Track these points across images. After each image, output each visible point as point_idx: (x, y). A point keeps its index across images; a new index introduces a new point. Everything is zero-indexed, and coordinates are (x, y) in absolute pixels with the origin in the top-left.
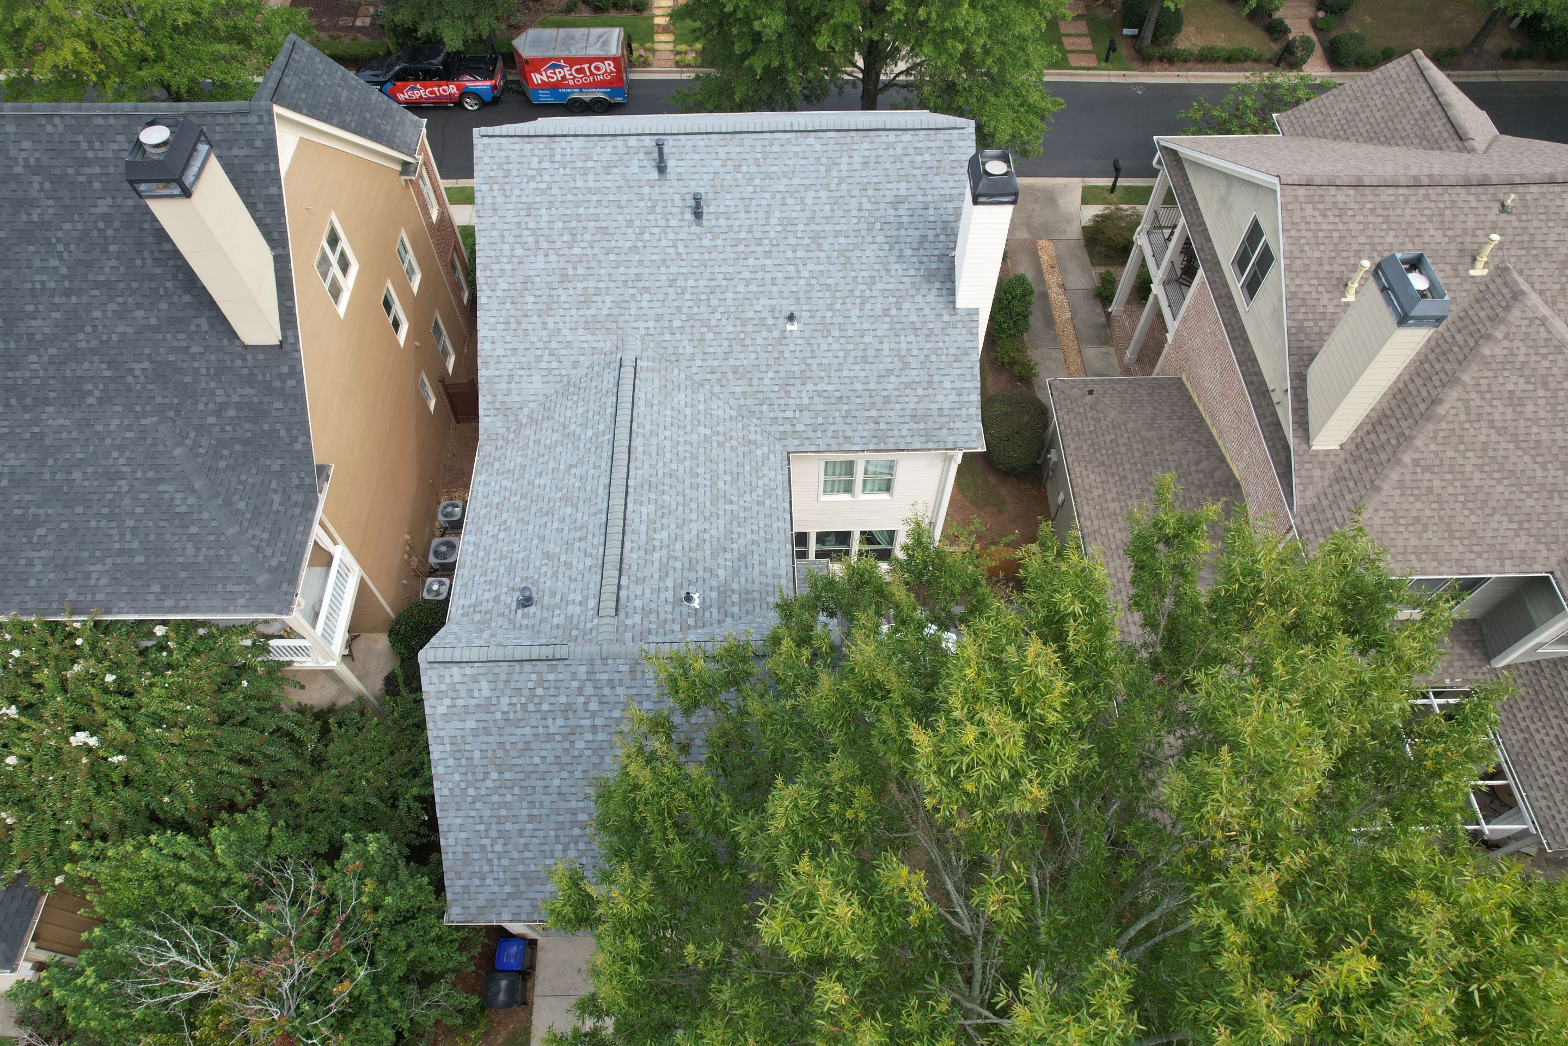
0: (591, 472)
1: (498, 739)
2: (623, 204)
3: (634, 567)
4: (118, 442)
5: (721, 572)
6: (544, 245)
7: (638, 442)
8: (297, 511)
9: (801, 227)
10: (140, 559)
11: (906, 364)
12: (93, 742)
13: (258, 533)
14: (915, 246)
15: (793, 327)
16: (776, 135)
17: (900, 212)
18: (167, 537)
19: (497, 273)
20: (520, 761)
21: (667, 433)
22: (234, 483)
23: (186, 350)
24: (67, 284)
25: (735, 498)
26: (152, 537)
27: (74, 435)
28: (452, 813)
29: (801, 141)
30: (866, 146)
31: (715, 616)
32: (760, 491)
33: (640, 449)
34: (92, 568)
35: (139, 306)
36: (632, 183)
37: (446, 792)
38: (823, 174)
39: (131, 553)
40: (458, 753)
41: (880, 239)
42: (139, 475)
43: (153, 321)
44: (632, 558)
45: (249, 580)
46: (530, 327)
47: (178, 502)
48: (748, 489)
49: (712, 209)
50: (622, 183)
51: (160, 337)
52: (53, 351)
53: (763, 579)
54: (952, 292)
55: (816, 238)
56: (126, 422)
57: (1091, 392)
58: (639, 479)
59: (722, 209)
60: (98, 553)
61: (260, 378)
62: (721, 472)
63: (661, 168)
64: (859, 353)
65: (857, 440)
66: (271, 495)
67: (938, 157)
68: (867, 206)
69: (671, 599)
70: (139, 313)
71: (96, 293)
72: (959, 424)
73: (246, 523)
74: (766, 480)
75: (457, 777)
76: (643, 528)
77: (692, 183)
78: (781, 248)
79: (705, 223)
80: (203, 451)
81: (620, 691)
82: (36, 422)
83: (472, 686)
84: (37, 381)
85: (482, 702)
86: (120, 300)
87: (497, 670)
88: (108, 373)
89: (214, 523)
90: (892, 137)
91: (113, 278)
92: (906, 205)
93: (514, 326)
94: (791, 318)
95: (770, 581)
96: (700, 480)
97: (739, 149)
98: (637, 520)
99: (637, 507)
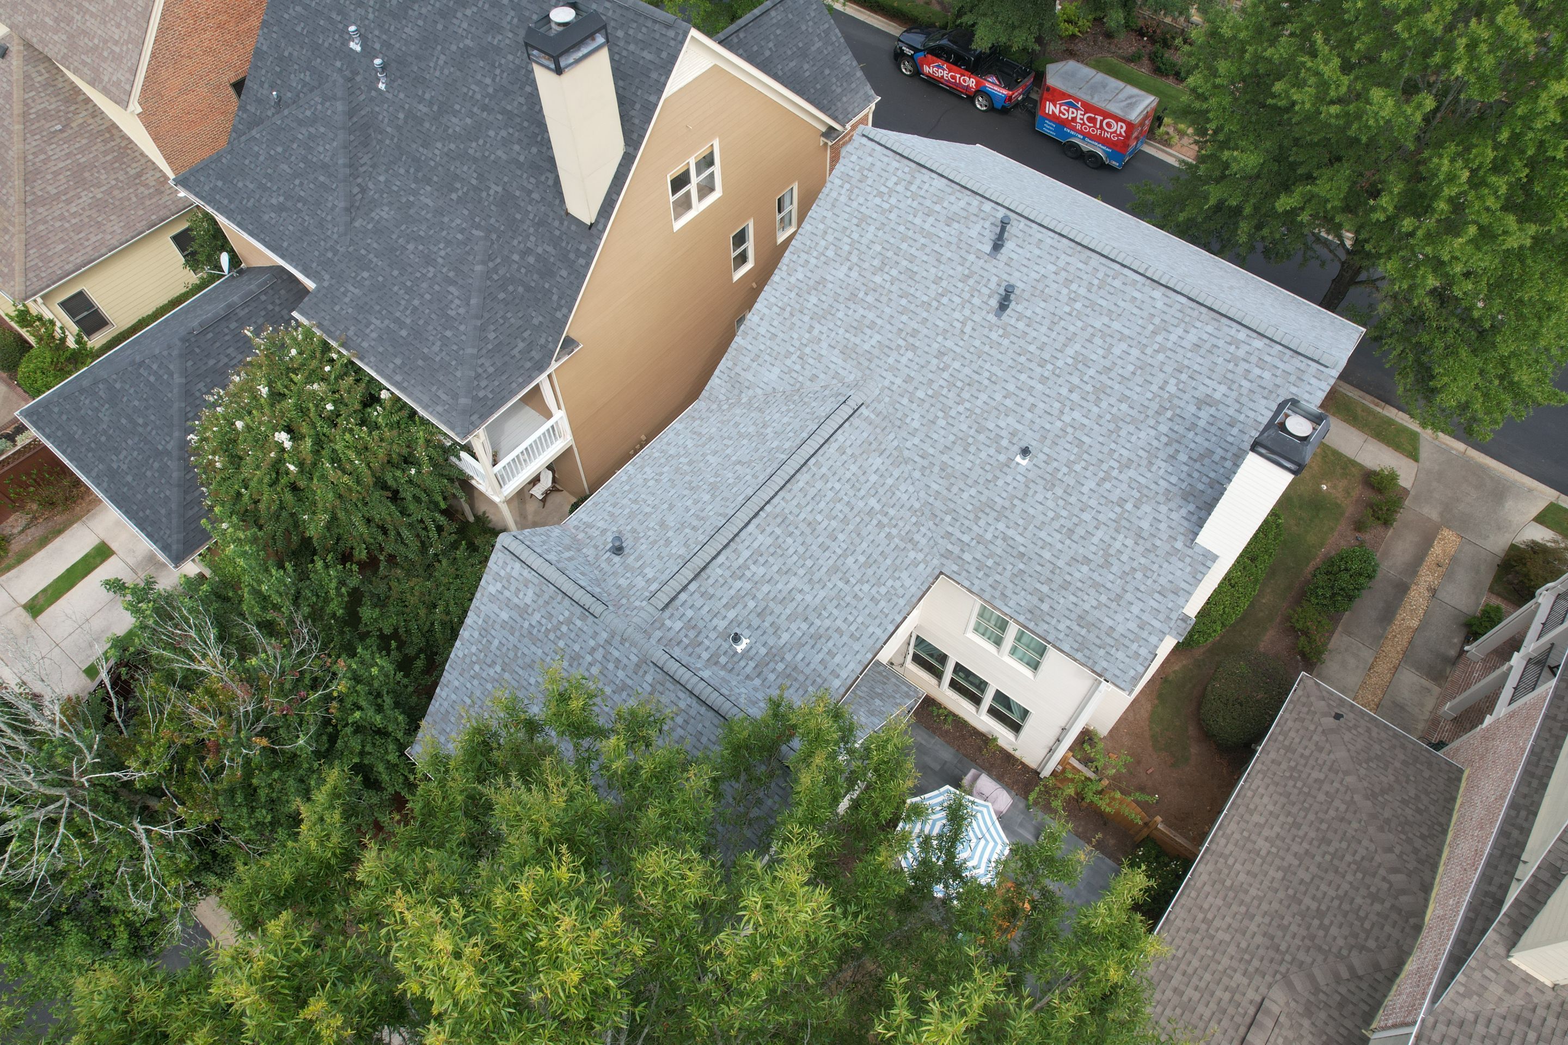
0: (748, 477)
1: (516, 643)
2: (944, 260)
3: (711, 581)
4: (449, 238)
5: (785, 637)
6: (854, 259)
7: (803, 477)
8: (528, 365)
9: (1091, 372)
10: (404, 333)
11: (1107, 564)
12: (288, 445)
13: (487, 364)
14: (1195, 455)
15: (1023, 462)
16: (1126, 271)
17: (1202, 414)
18: (430, 328)
19: (801, 261)
20: (521, 672)
21: (837, 486)
22: (499, 315)
23: (530, 192)
24: (487, 101)
25: (853, 581)
26: (421, 322)
27: (429, 216)
28: (456, 673)
29: (1148, 288)
30: (1209, 329)
31: (748, 670)
32: (883, 590)
33: (801, 484)
34: (374, 321)
35: (520, 141)
36: (963, 245)
37: (460, 654)
38: (1147, 332)
39: (402, 325)
40: (484, 632)
41: (1163, 428)
42: (444, 270)
43: (522, 159)
44: (715, 571)
45: (455, 396)
46: (799, 323)
47: (453, 306)
48: (873, 581)
49: (1019, 308)
50: (954, 240)
51: (519, 173)
52: (452, 146)
53: (820, 668)
54: (1200, 524)
55: (1101, 391)
56: (464, 225)
57: (1338, 717)
58: (778, 510)
59: (1028, 313)
60: (384, 312)
61: (564, 244)
62: (859, 550)
63: (997, 246)
64: (1070, 525)
65: (1011, 603)
66: (519, 340)
67: (1278, 381)
68: (1171, 388)
69: (720, 629)
70: (517, 148)
71: (500, 117)
72: (1120, 655)
73: (484, 351)
74: (898, 584)
75: (474, 649)
76: (746, 554)
77: (1017, 274)
78: (1060, 381)
79: (1005, 317)
80: (495, 277)
81: (620, 673)
82: (415, 193)
83: (521, 587)
84: (432, 163)
85: (522, 605)
86: (511, 131)
87: (544, 588)
88: (474, 182)
89: (463, 337)
90: (1243, 334)
91: (516, 112)
92: (1212, 411)
93: (787, 315)
94: (1025, 452)
95: (825, 674)
96: (834, 545)
97: (1080, 265)
98: (747, 543)
99: (757, 532)
